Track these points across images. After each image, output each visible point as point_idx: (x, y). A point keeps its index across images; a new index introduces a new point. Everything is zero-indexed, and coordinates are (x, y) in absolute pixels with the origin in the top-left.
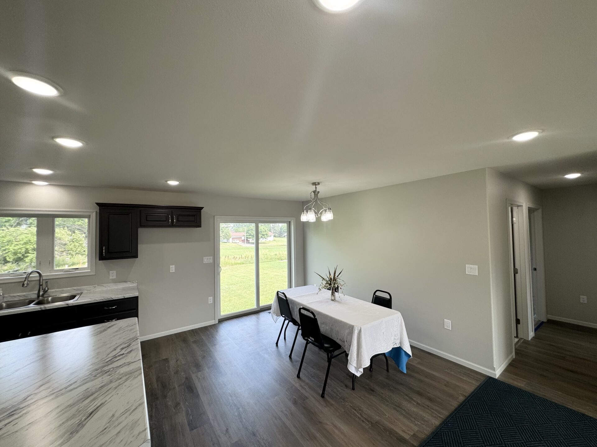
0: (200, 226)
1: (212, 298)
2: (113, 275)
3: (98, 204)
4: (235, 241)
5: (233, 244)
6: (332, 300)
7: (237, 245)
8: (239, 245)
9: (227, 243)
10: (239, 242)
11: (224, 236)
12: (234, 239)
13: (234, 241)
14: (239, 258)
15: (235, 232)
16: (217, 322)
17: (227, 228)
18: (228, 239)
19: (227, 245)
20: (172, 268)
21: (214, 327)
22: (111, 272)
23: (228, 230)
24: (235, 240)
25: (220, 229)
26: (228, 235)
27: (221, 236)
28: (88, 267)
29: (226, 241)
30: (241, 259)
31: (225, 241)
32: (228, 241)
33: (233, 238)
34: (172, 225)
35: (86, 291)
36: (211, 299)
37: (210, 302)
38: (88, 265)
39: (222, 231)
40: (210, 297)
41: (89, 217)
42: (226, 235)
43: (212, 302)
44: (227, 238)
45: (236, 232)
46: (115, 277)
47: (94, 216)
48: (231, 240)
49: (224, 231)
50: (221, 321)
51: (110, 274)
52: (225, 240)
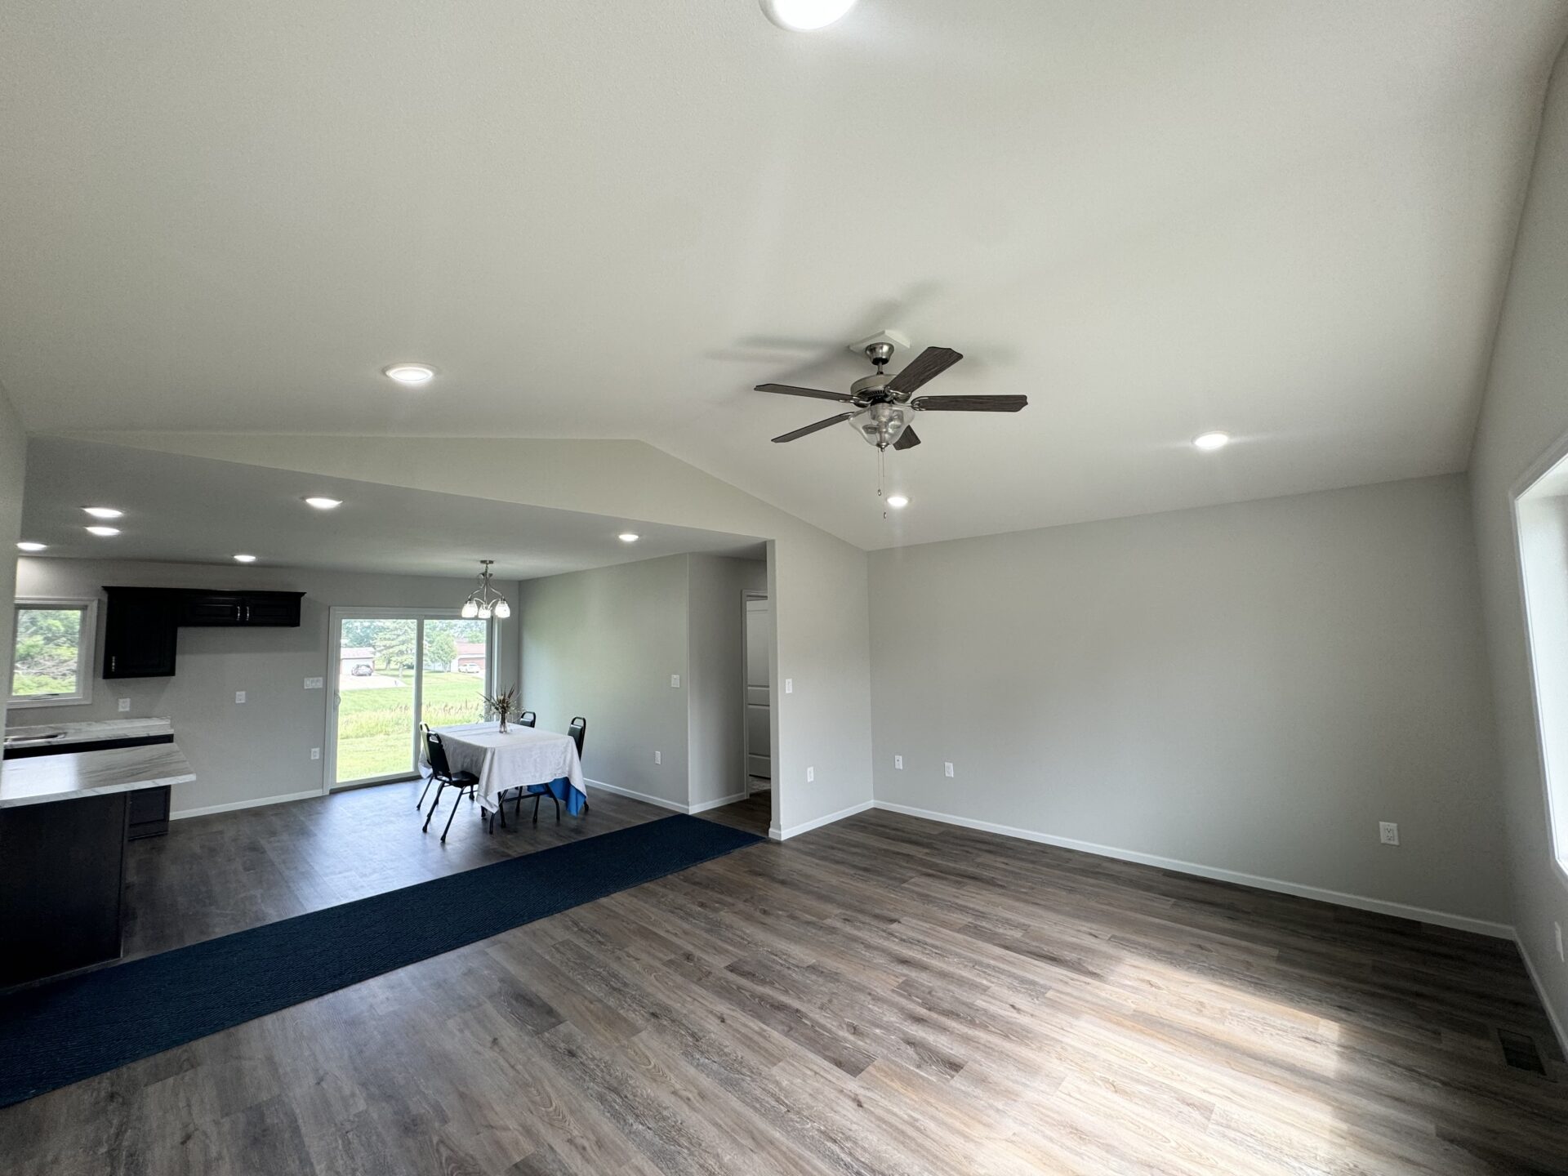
0: (297, 624)
1: (317, 750)
2: (124, 705)
3: (106, 588)
4: (468, 667)
5: (461, 676)
6: (501, 732)
7: (473, 677)
8: (477, 678)
9: (443, 672)
10: (478, 670)
11: (434, 653)
12: (465, 662)
13: (463, 669)
14: (460, 709)
15: (470, 642)
16: (328, 793)
17: (445, 633)
18: (447, 663)
19: (442, 679)
20: (241, 697)
21: (321, 799)
22: (121, 700)
23: (448, 636)
24: (468, 664)
25: (425, 634)
26: (447, 650)
27: (427, 655)
28: (77, 693)
29: (441, 669)
30: (463, 710)
31: (438, 666)
32: (445, 668)
33: (460, 659)
34: (243, 623)
35: (73, 731)
36: (316, 753)
37: (315, 756)
38: (78, 689)
39: (428, 640)
40: (315, 747)
41: (84, 608)
42: (441, 652)
43: (317, 757)
44: (444, 658)
45: (473, 642)
46: (128, 709)
47: (94, 607)
48: (455, 663)
49: (436, 640)
50: (335, 792)
51: (120, 704)
52: (437, 664)
